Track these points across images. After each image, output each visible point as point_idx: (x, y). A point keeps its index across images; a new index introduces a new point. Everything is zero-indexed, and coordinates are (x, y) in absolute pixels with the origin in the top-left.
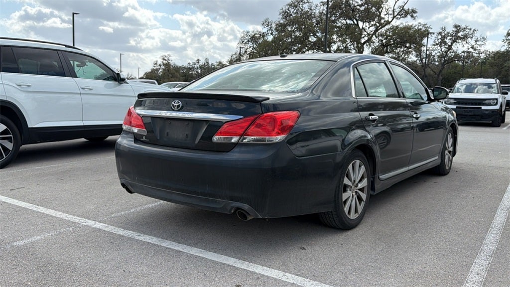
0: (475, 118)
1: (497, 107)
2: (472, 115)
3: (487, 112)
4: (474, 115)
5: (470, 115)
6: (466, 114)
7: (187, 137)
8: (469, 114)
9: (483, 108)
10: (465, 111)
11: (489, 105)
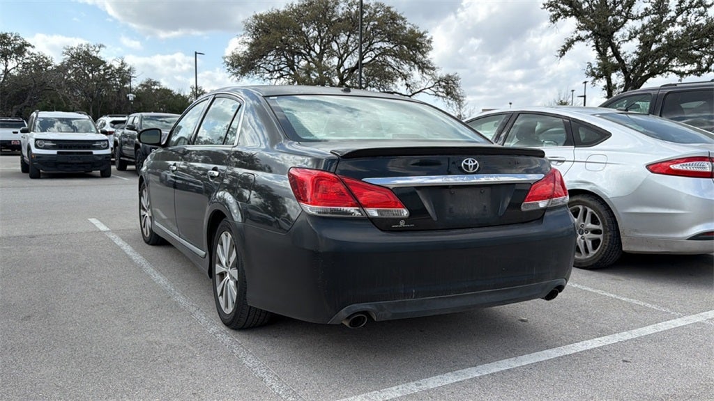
0: (84, 167)
1: (108, 151)
2: (81, 163)
3: (100, 159)
4: (84, 163)
5: (78, 164)
6: (73, 162)
7: (485, 210)
8: (77, 161)
9: (95, 152)
10: (72, 158)
11: (99, 148)
